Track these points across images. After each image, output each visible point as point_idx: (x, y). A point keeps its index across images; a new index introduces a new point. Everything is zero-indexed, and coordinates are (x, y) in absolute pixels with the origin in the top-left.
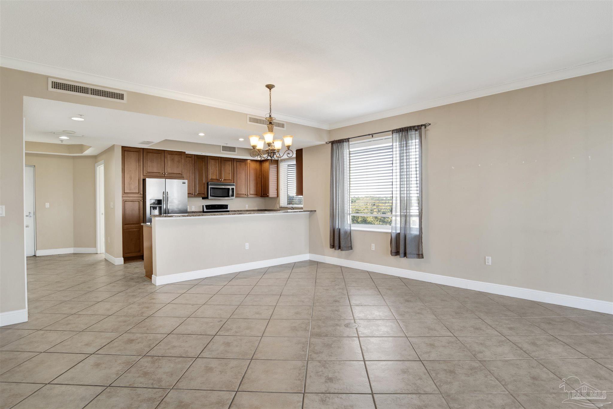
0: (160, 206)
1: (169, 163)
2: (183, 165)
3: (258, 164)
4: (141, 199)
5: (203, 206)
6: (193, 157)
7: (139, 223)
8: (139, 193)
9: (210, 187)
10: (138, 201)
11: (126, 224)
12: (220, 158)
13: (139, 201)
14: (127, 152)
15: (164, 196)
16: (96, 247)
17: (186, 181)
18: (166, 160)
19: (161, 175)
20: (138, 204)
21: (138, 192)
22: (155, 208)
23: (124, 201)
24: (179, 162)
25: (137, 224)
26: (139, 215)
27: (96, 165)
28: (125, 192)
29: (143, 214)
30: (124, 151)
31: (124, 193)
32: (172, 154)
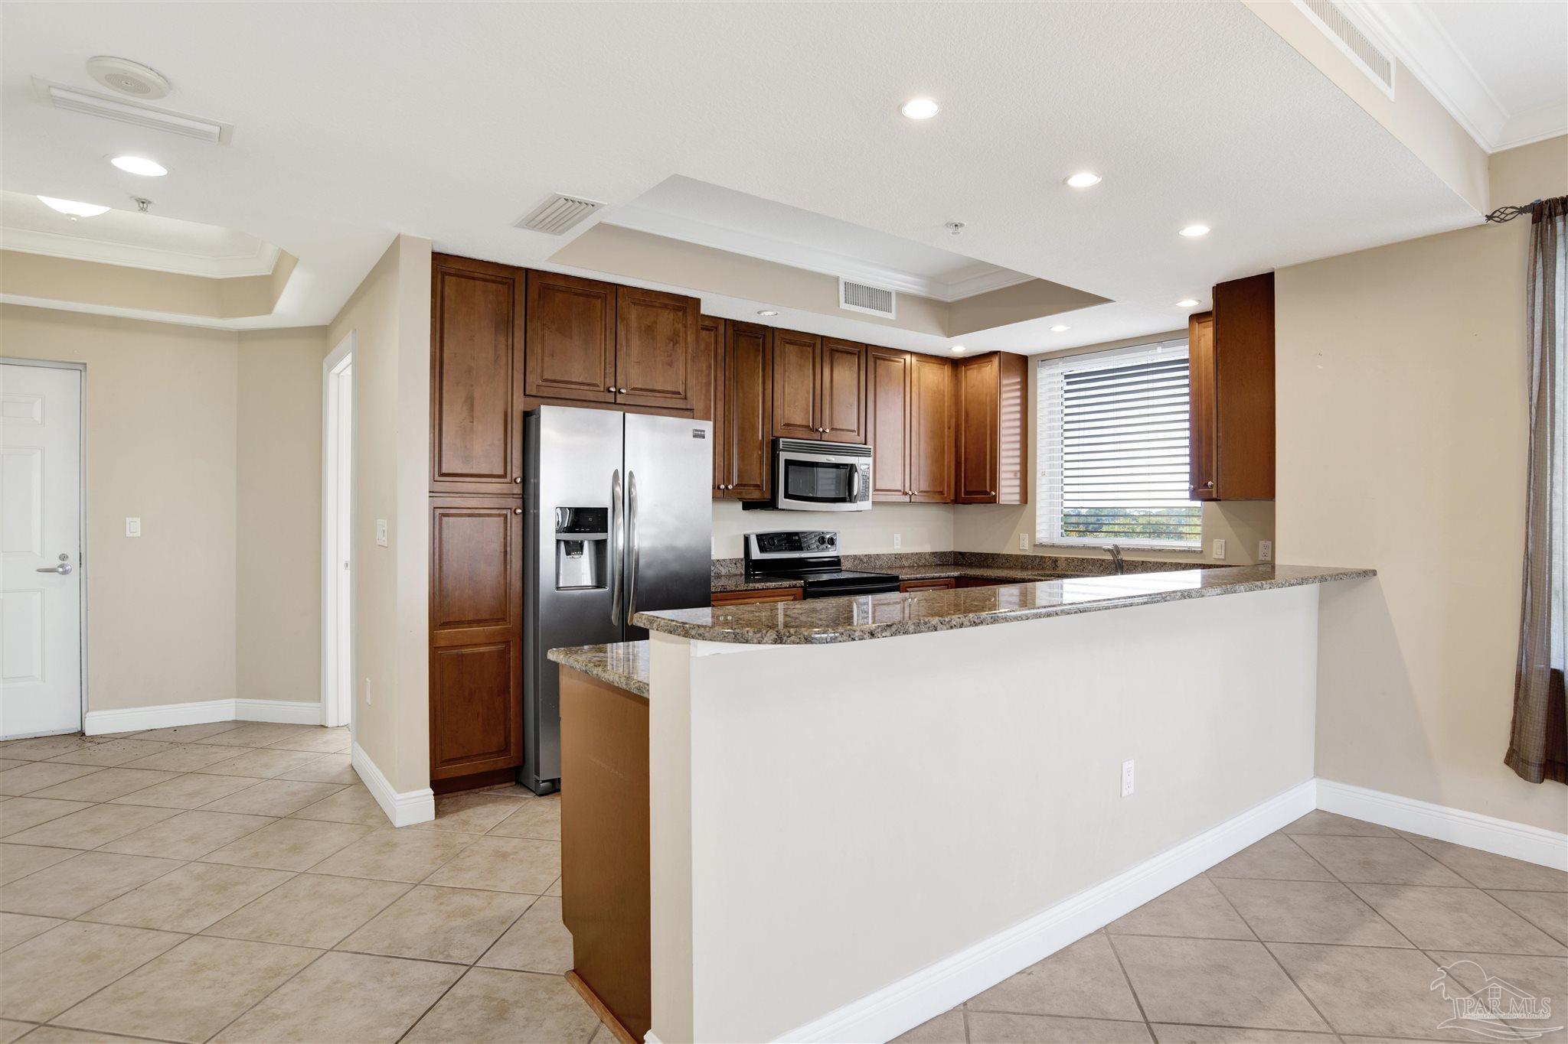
0: (599, 536)
1: (636, 342)
2: (689, 357)
3: (947, 371)
4: (515, 503)
5: (747, 539)
6: (721, 329)
7: (504, 619)
8: (504, 476)
9: (783, 456)
10: (499, 515)
11: (446, 625)
12: (819, 342)
13: (506, 516)
14: (454, 279)
15: (619, 490)
16: (319, 700)
17: (708, 427)
18: (620, 327)
19: (602, 397)
20: (502, 530)
21: (501, 472)
22: (574, 548)
23: (438, 512)
24: (674, 339)
25: (496, 621)
26: (505, 578)
27: (325, 366)
28: (444, 471)
29: (519, 575)
30: (444, 274)
31: (440, 473)
32: (647, 306)
